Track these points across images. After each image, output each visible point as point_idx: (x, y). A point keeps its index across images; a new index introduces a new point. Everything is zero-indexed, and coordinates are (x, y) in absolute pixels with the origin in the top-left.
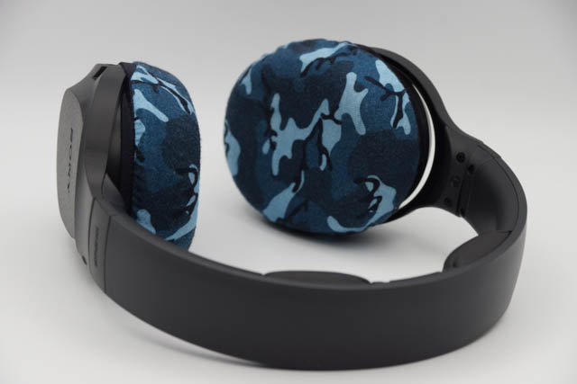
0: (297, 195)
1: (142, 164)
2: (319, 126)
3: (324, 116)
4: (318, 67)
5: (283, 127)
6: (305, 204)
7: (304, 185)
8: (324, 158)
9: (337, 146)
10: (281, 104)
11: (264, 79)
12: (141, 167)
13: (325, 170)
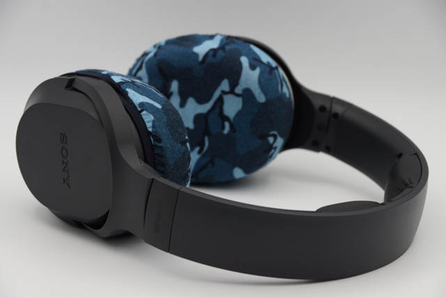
0: (203, 156)
1: (160, 145)
2: (220, 101)
3: (224, 93)
4: (214, 55)
5: (182, 105)
6: (212, 162)
7: (209, 147)
8: (227, 125)
9: (239, 114)
10: (180, 88)
11: (160, 70)
12: (161, 147)
13: (229, 133)
